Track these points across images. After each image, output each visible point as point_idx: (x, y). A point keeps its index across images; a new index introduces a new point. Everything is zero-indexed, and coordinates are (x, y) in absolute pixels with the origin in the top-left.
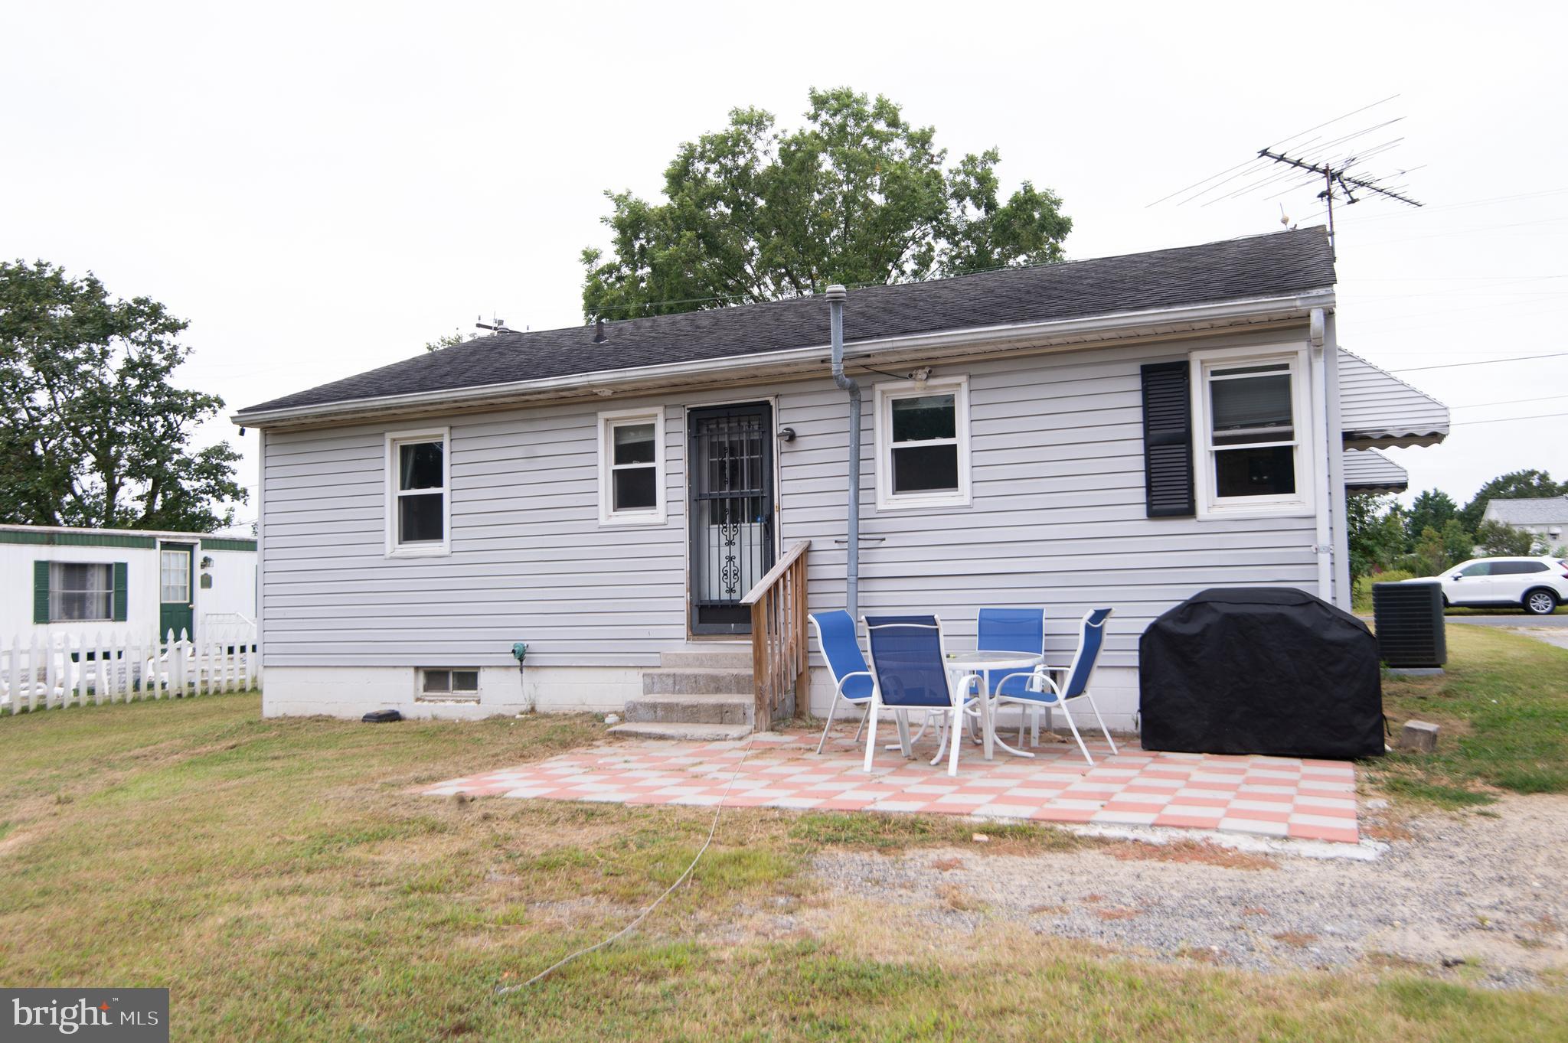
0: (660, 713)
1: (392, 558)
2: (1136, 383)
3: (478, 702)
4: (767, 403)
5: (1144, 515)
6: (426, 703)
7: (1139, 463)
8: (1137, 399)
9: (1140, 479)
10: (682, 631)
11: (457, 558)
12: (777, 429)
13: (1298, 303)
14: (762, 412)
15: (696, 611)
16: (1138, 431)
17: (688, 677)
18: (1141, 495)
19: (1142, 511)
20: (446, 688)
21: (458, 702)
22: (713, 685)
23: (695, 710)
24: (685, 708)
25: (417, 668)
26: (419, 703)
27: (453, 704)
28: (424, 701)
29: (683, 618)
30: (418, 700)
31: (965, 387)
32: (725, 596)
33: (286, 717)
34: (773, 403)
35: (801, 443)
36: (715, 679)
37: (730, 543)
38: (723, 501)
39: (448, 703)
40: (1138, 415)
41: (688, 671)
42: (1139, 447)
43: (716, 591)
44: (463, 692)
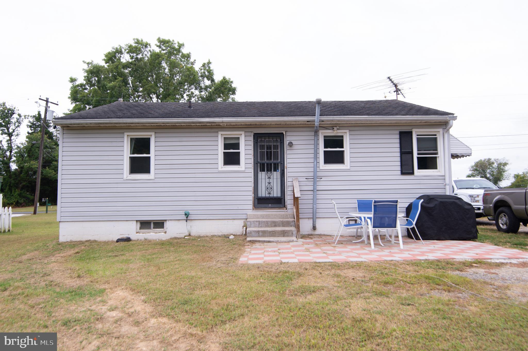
0: (260, 234)
1: (127, 180)
2: (398, 136)
3: (166, 232)
4: (282, 133)
5: (400, 174)
6: (141, 234)
7: (399, 159)
8: (398, 141)
9: (399, 164)
10: (251, 207)
11: (157, 180)
12: (286, 142)
13: (448, 118)
14: (280, 136)
15: (256, 200)
16: (398, 150)
17: (264, 222)
18: (399, 168)
19: (399, 172)
20: (150, 228)
21: (156, 233)
22: (273, 224)
23: (274, 232)
24: (270, 232)
25: (137, 221)
26: (138, 234)
27: (153, 234)
28: (140, 233)
29: (251, 202)
30: (137, 233)
31: (348, 134)
32: (267, 195)
33: (71, 242)
34: (284, 133)
35: (294, 147)
36: (274, 222)
37: (269, 178)
39: (151, 234)
40: (398, 145)
42: (399, 154)
43: (263, 193)
44: (157, 229)
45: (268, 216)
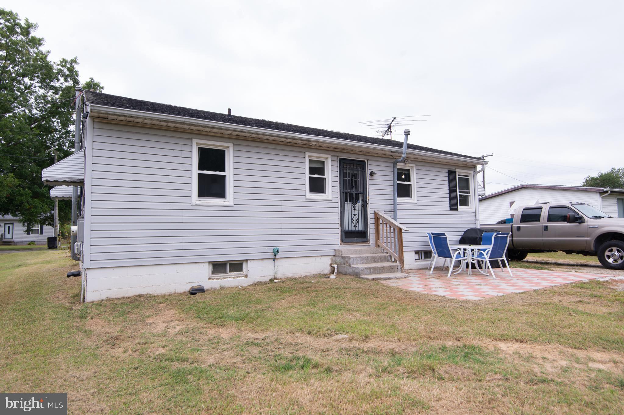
1: (196, 205)
2: (447, 175)
3: (246, 276)
4: (364, 161)
5: (449, 209)
6: (215, 280)
7: (448, 196)
8: (447, 179)
9: (448, 200)
10: (338, 241)
11: (236, 207)
12: (368, 172)
14: (362, 165)
15: (344, 234)
16: (447, 187)
17: (365, 257)
18: (448, 204)
19: (448, 208)
20: (225, 272)
21: (234, 278)
22: (373, 260)
23: (383, 268)
24: (380, 268)
25: (209, 262)
26: (211, 281)
27: (231, 279)
28: (213, 279)
29: (338, 236)
30: (209, 279)
31: (415, 168)
32: (354, 229)
34: (366, 162)
35: (375, 177)
36: (374, 258)
37: (355, 209)
38: (352, 194)
39: (229, 279)
40: (447, 183)
41: (364, 256)
42: (448, 191)
43: (349, 226)
44: (233, 273)
45: (360, 252)
